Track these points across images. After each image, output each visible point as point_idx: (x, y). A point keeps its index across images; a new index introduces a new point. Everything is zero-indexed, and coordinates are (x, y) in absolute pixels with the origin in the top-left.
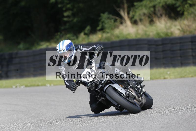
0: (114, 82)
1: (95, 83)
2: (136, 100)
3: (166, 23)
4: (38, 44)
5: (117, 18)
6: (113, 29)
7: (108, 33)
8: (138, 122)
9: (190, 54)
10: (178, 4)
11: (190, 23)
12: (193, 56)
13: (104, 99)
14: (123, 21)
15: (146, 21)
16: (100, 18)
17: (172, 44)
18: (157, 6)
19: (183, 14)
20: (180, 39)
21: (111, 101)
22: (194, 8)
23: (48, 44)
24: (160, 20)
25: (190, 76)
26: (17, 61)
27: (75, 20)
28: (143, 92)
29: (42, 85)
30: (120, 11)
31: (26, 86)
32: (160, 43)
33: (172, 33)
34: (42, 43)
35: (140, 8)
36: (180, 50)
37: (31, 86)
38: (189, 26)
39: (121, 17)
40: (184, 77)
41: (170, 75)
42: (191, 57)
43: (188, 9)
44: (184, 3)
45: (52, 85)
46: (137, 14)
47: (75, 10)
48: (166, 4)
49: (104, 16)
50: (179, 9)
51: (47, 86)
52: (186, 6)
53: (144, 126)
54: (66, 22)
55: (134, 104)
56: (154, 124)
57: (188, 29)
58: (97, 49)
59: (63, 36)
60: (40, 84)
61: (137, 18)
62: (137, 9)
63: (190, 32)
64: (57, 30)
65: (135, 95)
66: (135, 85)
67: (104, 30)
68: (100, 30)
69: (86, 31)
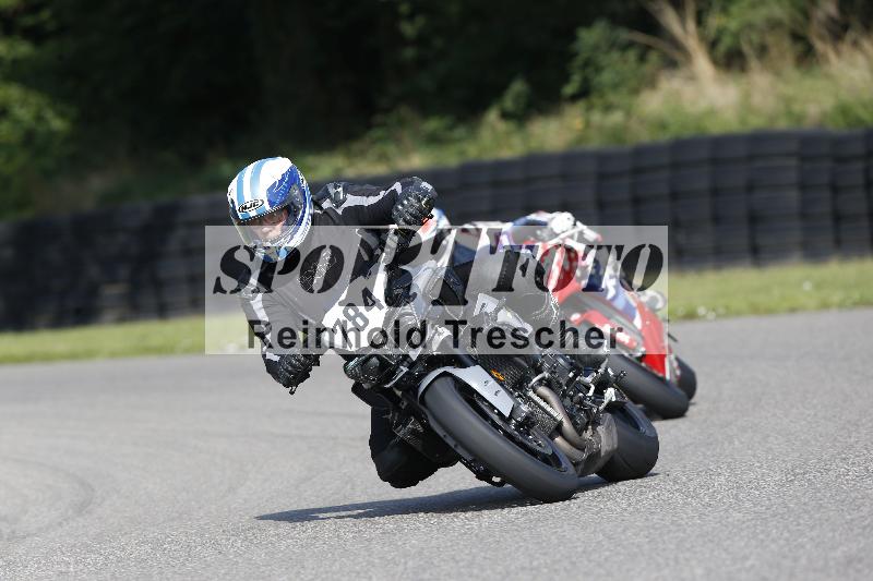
1: (381, 360)
2: (565, 438)
7: (611, 108)
13: (418, 427)
30: (660, 11)
58: (400, 207)
65: (559, 418)
66: (564, 371)
67: (595, 100)
68: (574, 98)
69: (508, 102)
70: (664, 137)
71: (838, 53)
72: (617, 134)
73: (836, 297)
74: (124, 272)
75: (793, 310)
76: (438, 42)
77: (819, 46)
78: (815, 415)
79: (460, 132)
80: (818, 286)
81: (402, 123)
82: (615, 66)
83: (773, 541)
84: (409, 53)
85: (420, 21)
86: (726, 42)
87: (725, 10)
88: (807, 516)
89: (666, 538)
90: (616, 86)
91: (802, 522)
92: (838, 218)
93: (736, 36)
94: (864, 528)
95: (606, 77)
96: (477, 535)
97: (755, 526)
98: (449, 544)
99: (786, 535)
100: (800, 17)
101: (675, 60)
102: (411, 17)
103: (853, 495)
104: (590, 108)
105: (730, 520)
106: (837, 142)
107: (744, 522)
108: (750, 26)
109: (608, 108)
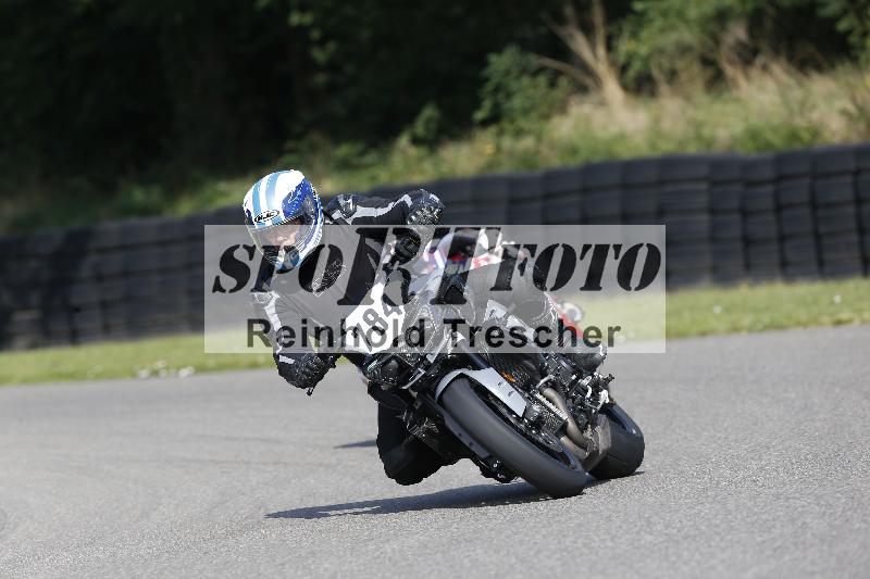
0: (479, 362)
1: (400, 362)
2: (570, 438)
7: (522, 133)
13: (434, 427)
21: (462, 439)
28: (601, 402)
50: (843, 26)
55: (561, 457)
58: (413, 217)
65: (564, 418)
66: (567, 374)
67: (506, 125)
68: (485, 123)
69: (419, 128)
70: (574, 162)
71: (748, 78)
72: (528, 160)
73: (746, 321)
74: (35, 298)
75: (703, 334)
76: (349, 68)
77: (730, 71)
78: (726, 438)
79: (370, 158)
80: (728, 310)
81: (313, 149)
82: (525, 92)
83: (685, 563)
84: (320, 79)
85: (331, 46)
86: (636, 67)
87: (634, 35)
88: (718, 539)
89: (578, 560)
90: (526, 112)
91: (713, 543)
92: (748, 241)
93: (647, 60)
94: (775, 550)
95: (517, 102)
96: (390, 559)
97: (667, 548)
98: (362, 568)
99: (697, 557)
100: (710, 43)
101: (585, 84)
102: (322, 43)
103: (763, 517)
104: (501, 133)
105: (642, 542)
106: (747, 166)
107: (655, 545)
108: (661, 51)
109: (519, 133)
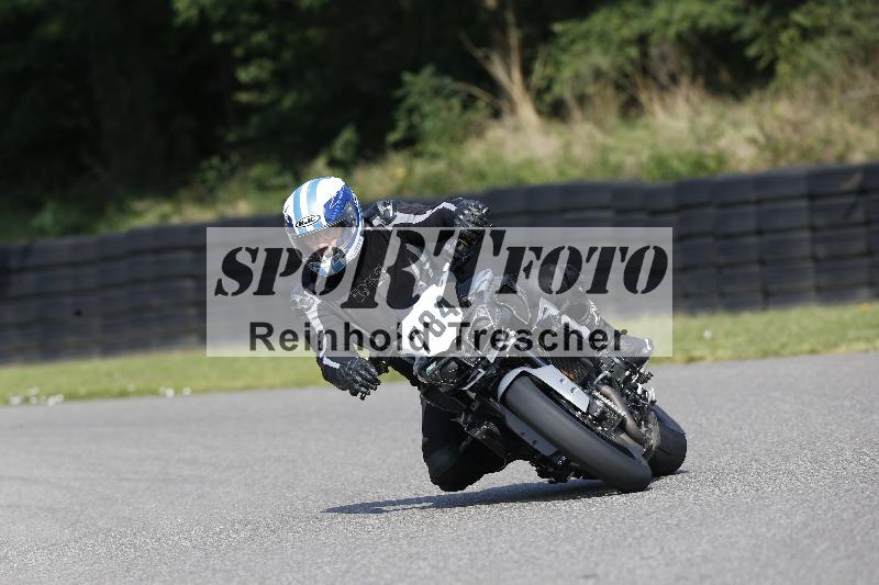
0: (537, 360)
1: (459, 363)
2: (628, 434)
3: (698, 113)
4: (124, 210)
5: (476, 91)
6: (457, 140)
7: (435, 156)
8: (572, 556)
9: (806, 250)
10: (750, 25)
11: (804, 114)
12: (815, 259)
13: (494, 427)
14: (505, 106)
15: (607, 102)
16: (399, 93)
17: (724, 205)
18: (654, 39)
19: (769, 73)
20: (760, 181)
21: (526, 438)
22: (819, 48)
23: (166, 208)
24: (668, 100)
25: (806, 347)
26: (26, 283)
27: (288, 102)
29: (140, 393)
30: (487, 57)
31: (71, 397)
32: (669, 202)
33: (721, 159)
34: (140, 205)
35: (578, 47)
36: (759, 232)
37: (90, 396)
38: (797, 126)
39: (494, 88)
40: (777, 354)
41: (713, 345)
42: (809, 264)
43: (793, 51)
44: (776, 23)
45: (187, 391)
46: (567, 73)
47: (287, 56)
48: (694, 28)
49: (419, 84)
50: (752, 51)
51: (164, 396)
52: (784, 37)
53: (600, 571)
54: (245, 111)
55: (625, 450)
56: (644, 562)
57: (796, 139)
58: (461, 216)
59: (233, 171)
60: (131, 387)
61: (564, 90)
62: (564, 50)
63: (806, 153)
64: (208, 146)
65: (622, 414)
66: (621, 371)
67: (419, 148)
68: (398, 146)
69: (338, 150)
70: (481, 187)
101: (500, 110)
102: (246, 61)
104: (414, 156)
106: (649, 194)
